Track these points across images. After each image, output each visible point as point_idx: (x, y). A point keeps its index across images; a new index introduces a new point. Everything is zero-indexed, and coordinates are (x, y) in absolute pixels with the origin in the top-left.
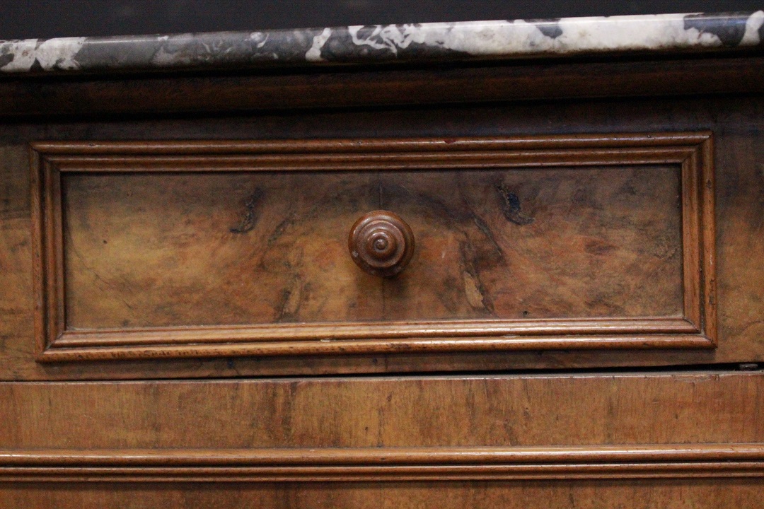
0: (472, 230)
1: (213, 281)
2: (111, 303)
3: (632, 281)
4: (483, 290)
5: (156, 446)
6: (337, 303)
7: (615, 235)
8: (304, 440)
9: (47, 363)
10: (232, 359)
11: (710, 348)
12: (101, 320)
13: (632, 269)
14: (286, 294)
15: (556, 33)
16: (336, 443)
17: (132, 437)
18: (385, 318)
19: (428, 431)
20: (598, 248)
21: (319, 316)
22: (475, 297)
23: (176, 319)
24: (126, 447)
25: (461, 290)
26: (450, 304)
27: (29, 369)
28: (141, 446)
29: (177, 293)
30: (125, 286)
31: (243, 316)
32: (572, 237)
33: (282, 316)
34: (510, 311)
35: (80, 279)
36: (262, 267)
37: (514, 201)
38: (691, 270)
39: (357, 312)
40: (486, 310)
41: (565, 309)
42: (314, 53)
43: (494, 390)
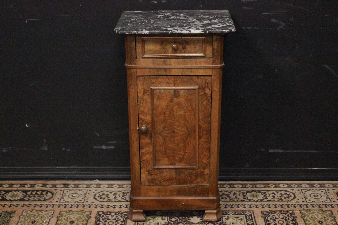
0: (183, 45)
1: (158, 50)
2: (149, 52)
3: (198, 50)
4: (184, 51)
5: (153, 65)
6: (170, 52)
7: (197, 46)
8: (167, 65)
9: (143, 57)
10: (160, 57)
11: (205, 57)
12: (148, 53)
13: (198, 49)
14: (165, 51)
15: (190, 32)
16: (170, 65)
17: (151, 64)
18: (175, 54)
19: (179, 64)
20: (195, 47)
21: (169, 53)
22: (183, 52)
23: (155, 53)
24: (150, 65)
25: (182, 51)
26: (181, 52)
27: (141, 58)
28: (152, 65)
29: (155, 51)
30: (150, 50)
31: (161, 53)
32: (193, 46)
33: (165, 53)
34: (186, 53)
35: (146, 50)
36: (163, 49)
37: (187, 43)
38: (203, 50)
39: (172, 53)
40: (184, 53)
41: (192, 53)
42: (170, 33)
43: (185, 60)
